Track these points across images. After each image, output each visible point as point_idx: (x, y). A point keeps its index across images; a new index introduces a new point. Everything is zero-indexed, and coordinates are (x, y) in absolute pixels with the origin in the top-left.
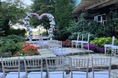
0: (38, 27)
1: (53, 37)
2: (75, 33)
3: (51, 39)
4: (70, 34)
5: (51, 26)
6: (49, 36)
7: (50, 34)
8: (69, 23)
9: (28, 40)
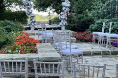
0: (48, 9)
1: (65, 25)
2: (100, 21)
3: (63, 28)
4: (91, 21)
5: (64, 9)
6: (61, 24)
7: (62, 21)
8: (91, 4)
9: (29, 28)
